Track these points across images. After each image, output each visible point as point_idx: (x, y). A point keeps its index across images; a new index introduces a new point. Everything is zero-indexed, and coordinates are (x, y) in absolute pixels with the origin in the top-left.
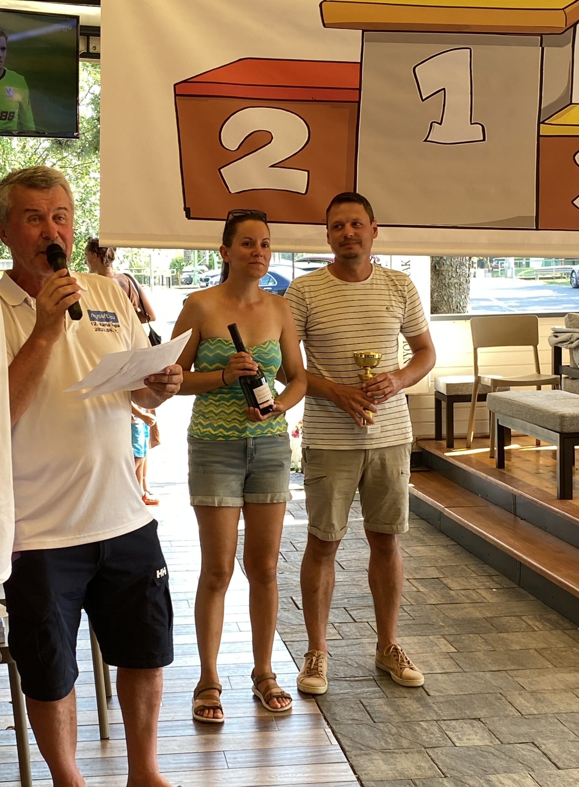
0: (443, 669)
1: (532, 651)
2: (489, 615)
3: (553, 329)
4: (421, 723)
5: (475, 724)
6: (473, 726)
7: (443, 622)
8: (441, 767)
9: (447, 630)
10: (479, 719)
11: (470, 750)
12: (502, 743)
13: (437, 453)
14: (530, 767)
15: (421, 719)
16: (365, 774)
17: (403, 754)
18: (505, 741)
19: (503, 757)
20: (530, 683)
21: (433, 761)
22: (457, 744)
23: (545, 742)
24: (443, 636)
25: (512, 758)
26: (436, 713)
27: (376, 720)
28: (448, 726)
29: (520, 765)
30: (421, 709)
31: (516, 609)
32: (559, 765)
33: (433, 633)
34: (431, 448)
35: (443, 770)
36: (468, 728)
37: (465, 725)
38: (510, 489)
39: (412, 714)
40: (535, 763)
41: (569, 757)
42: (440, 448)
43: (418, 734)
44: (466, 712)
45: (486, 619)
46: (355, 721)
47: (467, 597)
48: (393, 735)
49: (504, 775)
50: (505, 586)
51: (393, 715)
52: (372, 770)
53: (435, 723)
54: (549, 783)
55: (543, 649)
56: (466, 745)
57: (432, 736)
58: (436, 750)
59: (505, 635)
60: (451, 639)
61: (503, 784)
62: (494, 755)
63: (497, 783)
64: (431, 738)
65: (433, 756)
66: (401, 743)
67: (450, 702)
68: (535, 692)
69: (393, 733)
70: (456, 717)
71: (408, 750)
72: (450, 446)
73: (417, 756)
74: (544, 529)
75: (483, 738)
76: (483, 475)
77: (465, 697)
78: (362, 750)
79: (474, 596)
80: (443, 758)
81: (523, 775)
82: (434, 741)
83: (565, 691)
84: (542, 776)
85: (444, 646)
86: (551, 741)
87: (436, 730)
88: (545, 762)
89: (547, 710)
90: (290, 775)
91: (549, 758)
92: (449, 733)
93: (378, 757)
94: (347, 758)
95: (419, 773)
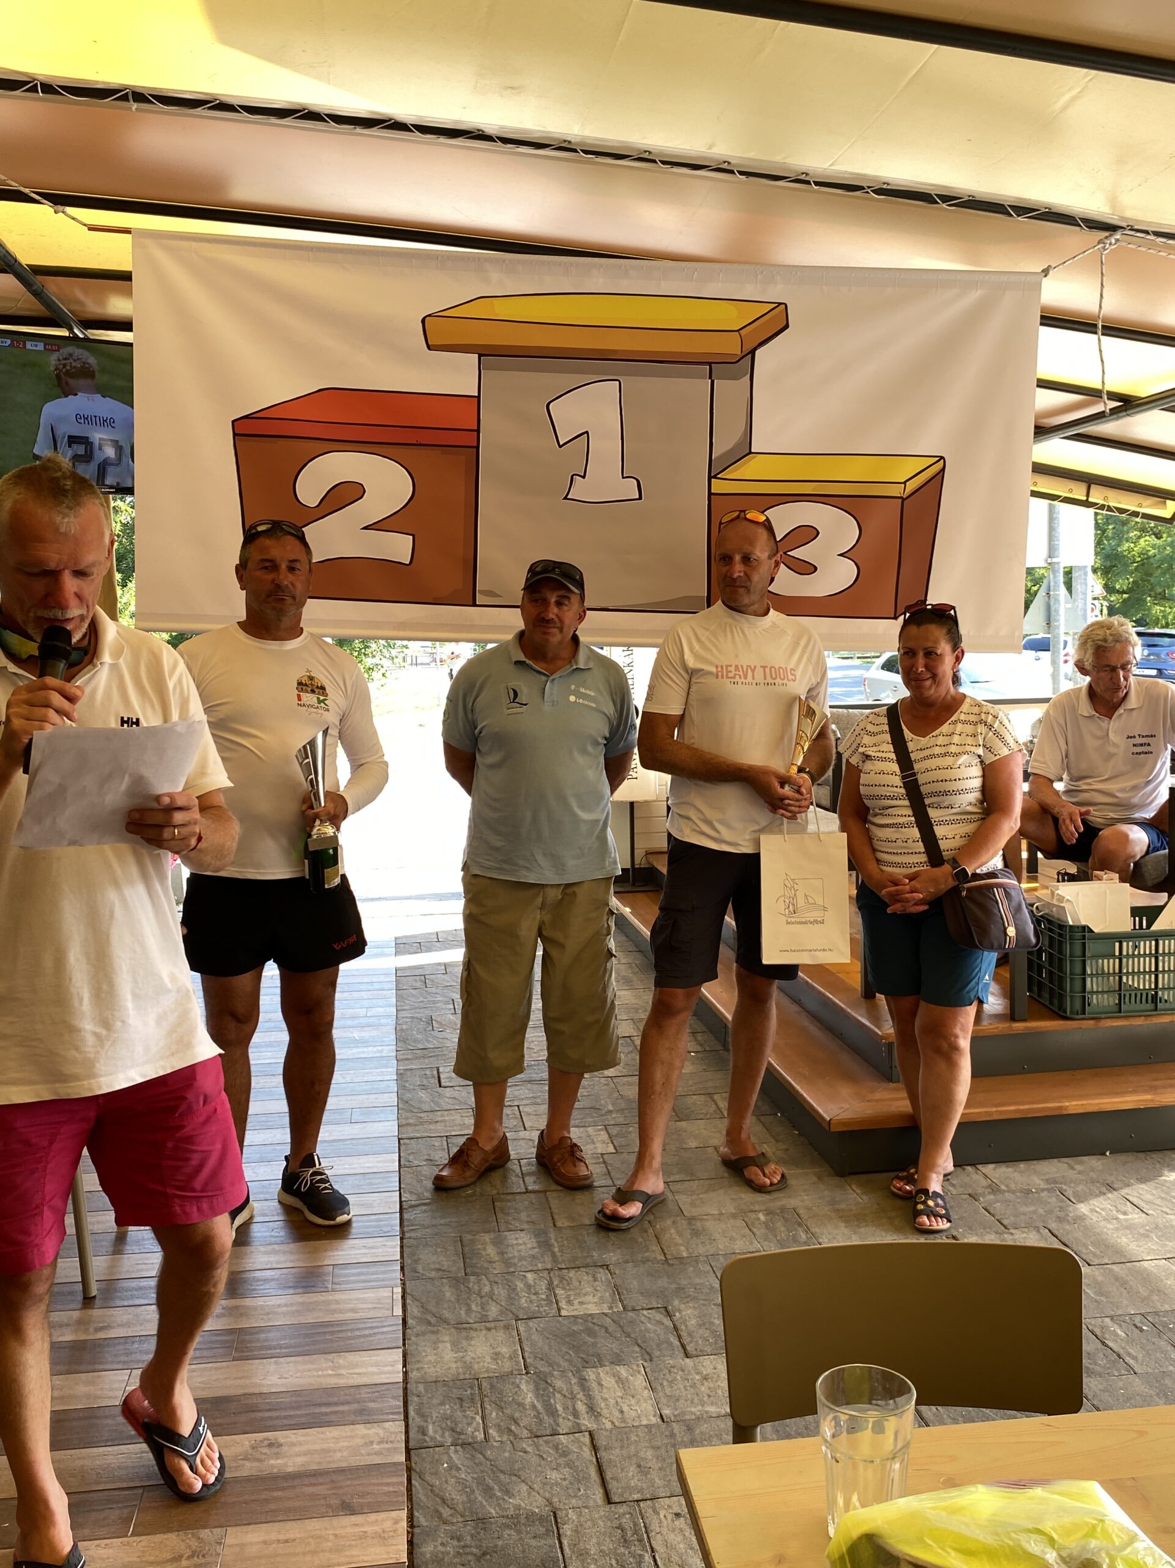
4: (529, 1276)
5: (599, 1275)
6: (595, 1280)
7: (613, 1105)
8: (526, 1355)
9: (613, 1118)
10: (607, 1265)
11: (576, 1323)
12: (624, 1308)
14: (648, 1353)
15: (530, 1268)
16: (418, 1369)
17: (484, 1332)
18: (630, 1304)
19: (618, 1334)
20: (692, 1204)
21: (520, 1344)
22: (564, 1313)
24: (605, 1128)
25: (629, 1336)
26: (554, 1255)
27: (468, 1270)
29: (637, 1349)
30: (536, 1249)
31: (710, 1084)
32: (689, 1349)
33: (595, 1122)
35: (528, 1360)
36: (588, 1282)
37: (585, 1278)
40: (658, 1346)
41: (707, 1334)
43: (517, 1294)
44: (595, 1254)
46: (441, 1273)
48: (482, 1297)
49: (609, 1368)
50: (708, 1049)
51: (494, 1262)
52: (429, 1362)
53: (545, 1274)
54: (665, 1383)
56: (575, 1313)
57: (534, 1297)
58: (531, 1323)
59: (683, 1124)
60: (614, 1131)
61: (602, 1385)
62: (607, 1331)
63: (594, 1385)
64: (531, 1301)
65: (523, 1334)
66: (487, 1311)
67: (578, 1237)
68: (695, 1219)
69: (483, 1294)
70: (578, 1263)
71: (492, 1325)
73: (501, 1335)
75: (601, 1300)
78: (429, 1323)
80: (535, 1337)
81: (635, 1367)
82: (534, 1308)
83: (734, 1216)
84: (661, 1370)
85: (601, 1145)
86: (691, 1305)
87: (543, 1287)
88: (671, 1344)
89: (701, 1250)
90: (312, 1373)
91: (679, 1337)
92: (559, 1291)
93: (447, 1338)
94: (404, 1340)
95: (493, 1366)
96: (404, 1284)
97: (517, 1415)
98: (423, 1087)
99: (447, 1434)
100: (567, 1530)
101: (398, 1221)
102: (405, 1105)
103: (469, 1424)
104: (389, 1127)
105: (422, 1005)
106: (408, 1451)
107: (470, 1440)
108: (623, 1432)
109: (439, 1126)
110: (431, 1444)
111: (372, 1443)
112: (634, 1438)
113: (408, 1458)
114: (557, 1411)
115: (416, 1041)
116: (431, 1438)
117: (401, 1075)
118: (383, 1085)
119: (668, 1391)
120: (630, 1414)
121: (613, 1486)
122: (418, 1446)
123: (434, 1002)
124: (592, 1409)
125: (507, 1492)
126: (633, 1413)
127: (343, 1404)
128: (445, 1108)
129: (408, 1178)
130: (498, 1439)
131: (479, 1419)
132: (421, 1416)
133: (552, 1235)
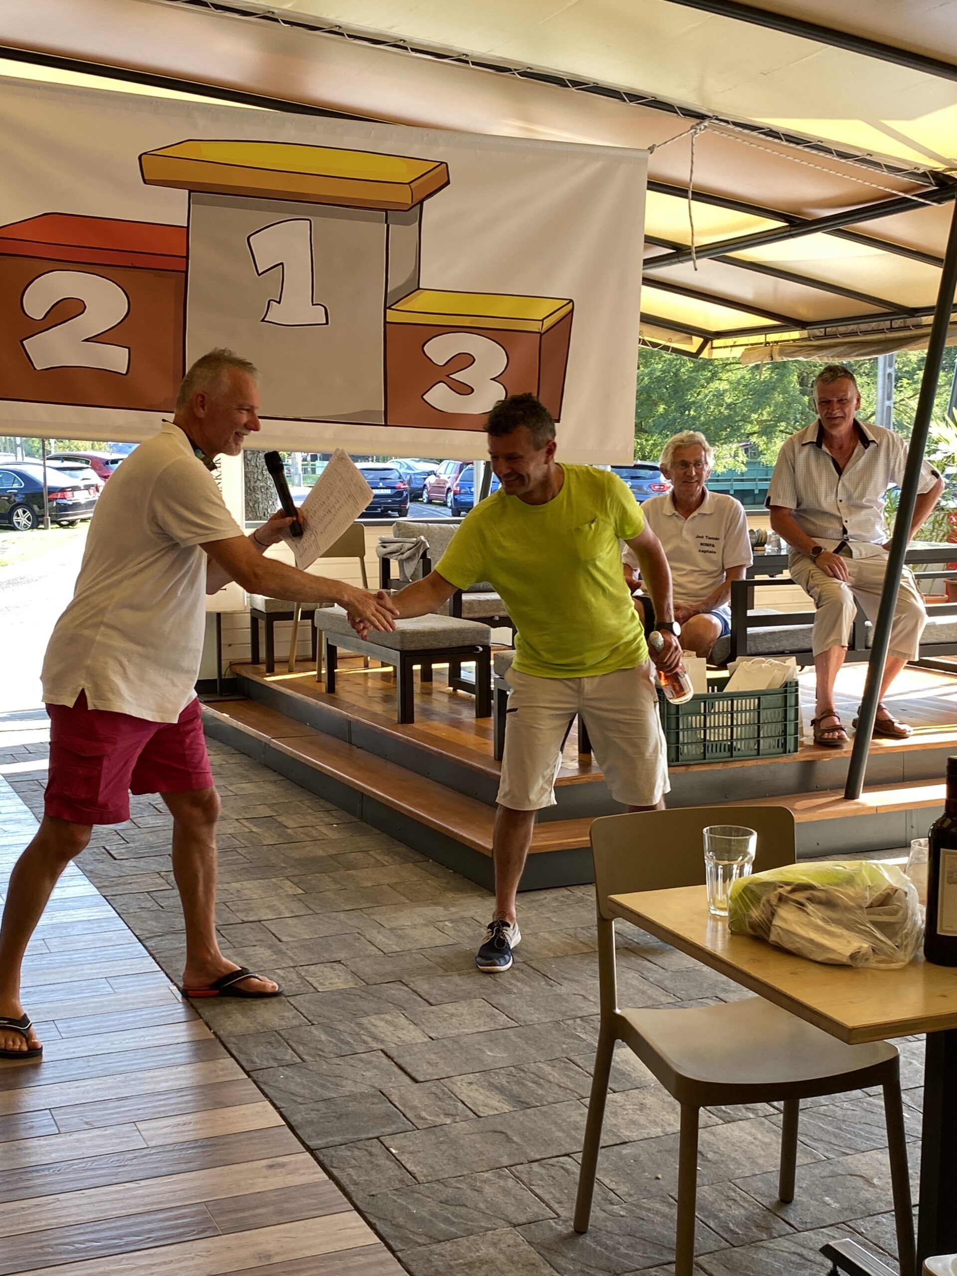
0: (292, 912)
1: (385, 887)
2: (332, 852)
3: (380, 539)
4: (278, 971)
5: (336, 967)
6: (334, 970)
7: (284, 863)
8: (306, 1015)
9: (289, 871)
10: (339, 961)
11: (335, 995)
12: (368, 984)
13: (257, 678)
14: (401, 1007)
15: (277, 967)
16: (223, 1030)
17: (263, 1006)
18: (370, 982)
19: (371, 998)
20: (388, 920)
21: (296, 1009)
22: (320, 990)
24: (287, 878)
25: (381, 999)
26: (292, 959)
28: (306, 971)
29: (391, 1005)
30: (275, 957)
31: (361, 845)
32: (431, 1001)
33: (274, 875)
34: (247, 673)
35: (309, 1018)
36: (329, 971)
37: (325, 969)
38: (344, 715)
39: (265, 962)
40: (406, 1002)
41: (440, 992)
42: (259, 673)
44: (324, 955)
45: (331, 856)
47: (307, 835)
49: (375, 1016)
50: (347, 822)
52: (230, 1025)
53: (292, 969)
54: (424, 1021)
55: (396, 883)
56: (329, 990)
57: (291, 983)
58: (298, 997)
59: (353, 872)
60: (296, 880)
61: (375, 1025)
62: (361, 997)
63: (369, 1026)
64: (290, 986)
65: (295, 1005)
67: (305, 946)
68: (395, 929)
70: (314, 961)
72: (271, 671)
73: (278, 1006)
74: (384, 757)
75: (346, 981)
76: (312, 701)
77: (321, 940)
79: (314, 833)
80: (307, 1005)
81: (396, 1015)
82: (294, 988)
83: (425, 925)
84: (416, 1014)
85: (290, 888)
86: (419, 977)
87: (295, 977)
88: (416, 1000)
89: (409, 946)
90: (137, 1039)
91: (420, 996)
92: (309, 978)
93: (235, 1011)
94: (200, 1015)
95: (283, 1023)
96: (175, 984)
97: (319, 1046)
98: (97, 861)
99: (271, 1061)
100: (394, 1098)
101: (142, 948)
102: (90, 874)
103: (285, 1055)
106: (246, 1072)
107: (291, 1063)
108: (408, 1047)
109: (134, 886)
110: (262, 1067)
112: (416, 1049)
113: (249, 1076)
114: (349, 1042)
116: (260, 1065)
119: (427, 1023)
120: (406, 1038)
121: (414, 1074)
122: (252, 1069)
124: (375, 1038)
125: (337, 1085)
126: (409, 1038)
128: (129, 874)
129: (131, 920)
130: (313, 1060)
131: (290, 1051)
132: (245, 1053)
133: (282, 947)
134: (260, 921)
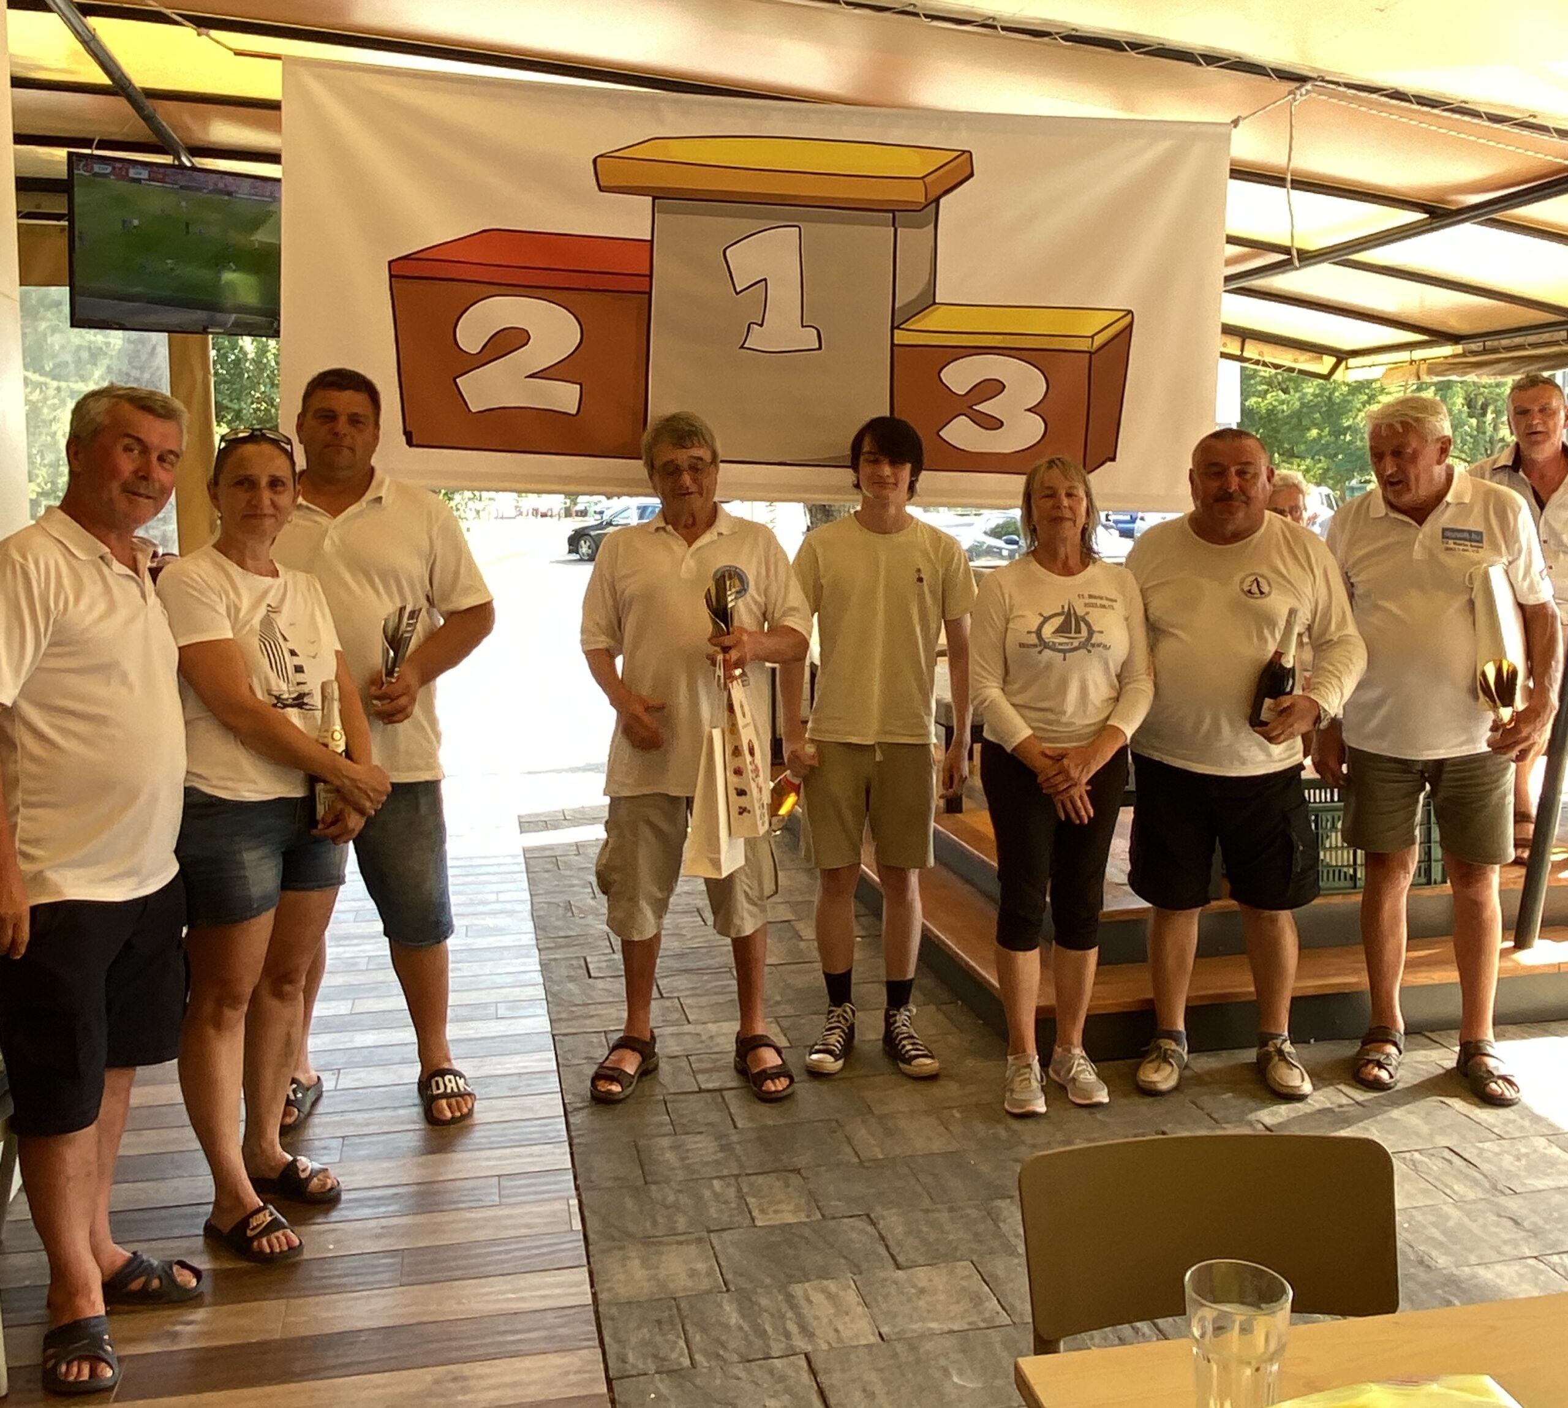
4: (716, 1182)
5: (790, 1181)
6: (787, 1186)
7: (780, 996)
8: (724, 1270)
9: (784, 1008)
10: (799, 1171)
11: (773, 1235)
12: (823, 1216)
14: (856, 1266)
15: (715, 1175)
16: (607, 1291)
17: (674, 1247)
18: (828, 1214)
19: (820, 1245)
20: (881, 1101)
21: (716, 1257)
22: (759, 1223)
23: (885, 1213)
25: (832, 1247)
26: (738, 1159)
27: (649, 1179)
29: (843, 1261)
30: (721, 1155)
32: (901, 1259)
35: (727, 1277)
36: (780, 1189)
37: (776, 1184)
39: (704, 1165)
40: (865, 1257)
41: (916, 1242)
43: (705, 1204)
44: (783, 1158)
46: (618, 1182)
48: (667, 1208)
49: (816, 1283)
51: (675, 1169)
52: (619, 1281)
53: (732, 1181)
54: (880, 1298)
56: (772, 1224)
57: (723, 1206)
58: (726, 1235)
60: (785, 1024)
61: (812, 1302)
62: (808, 1243)
63: (803, 1303)
64: (721, 1212)
65: (717, 1248)
66: (675, 1224)
67: (762, 1140)
68: (885, 1118)
69: (668, 1204)
70: (766, 1168)
71: (683, 1238)
73: (693, 1250)
75: (796, 1209)
78: (613, 1239)
80: (731, 1250)
81: (844, 1282)
82: (725, 1218)
83: (927, 1113)
84: (872, 1284)
86: (894, 1211)
87: (732, 1196)
88: (880, 1256)
89: (896, 1151)
90: (491, 1297)
91: (887, 1247)
92: (750, 1200)
93: (633, 1254)
94: (588, 1257)
95: (690, 1284)
96: (579, 1196)
97: (724, 1338)
98: (571, 979)
99: (649, 1360)
101: (564, 1126)
102: (553, 998)
103: (673, 1349)
104: (539, 1022)
105: (557, 889)
106: (609, 1381)
107: (676, 1367)
108: (843, 1352)
109: (594, 1021)
110: (634, 1373)
111: (567, 1373)
112: (853, 1357)
113: (610, 1389)
114: (765, 1331)
115: (555, 928)
116: (634, 1366)
117: (544, 966)
118: (527, 977)
119: (884, 1306)
120: (846, 1334)
122: (619, 1375)
123: (573, 886)
124: (804, 1329)
126: (849, 1333)
127: (529, 1331)
128: (598, 1001)
129: (569, 1079)
130: (706, 1364)
131: (682, 1343)
132: (618, 1341)
133: (735, 1138)
134: (720, 1090)
